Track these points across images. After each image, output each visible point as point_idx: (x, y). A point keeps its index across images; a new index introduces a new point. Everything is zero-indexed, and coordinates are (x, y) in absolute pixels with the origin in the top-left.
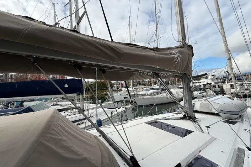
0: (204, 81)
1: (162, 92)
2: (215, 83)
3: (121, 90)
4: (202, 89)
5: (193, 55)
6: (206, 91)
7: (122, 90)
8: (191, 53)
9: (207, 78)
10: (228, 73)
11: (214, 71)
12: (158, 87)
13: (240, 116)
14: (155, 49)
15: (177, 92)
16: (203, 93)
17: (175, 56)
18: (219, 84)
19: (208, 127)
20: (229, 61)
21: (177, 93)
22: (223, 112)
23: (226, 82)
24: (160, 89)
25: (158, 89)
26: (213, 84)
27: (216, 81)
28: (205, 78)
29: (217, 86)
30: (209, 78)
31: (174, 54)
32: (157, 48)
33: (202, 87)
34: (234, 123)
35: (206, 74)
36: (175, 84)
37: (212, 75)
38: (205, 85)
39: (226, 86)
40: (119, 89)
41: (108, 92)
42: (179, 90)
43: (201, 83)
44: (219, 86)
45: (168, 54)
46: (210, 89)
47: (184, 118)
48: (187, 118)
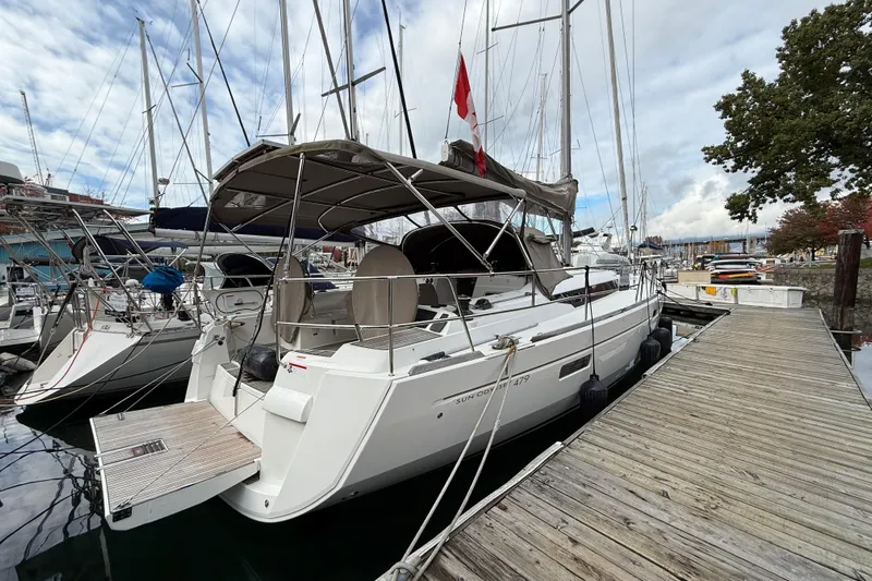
17: (566, 193)
31: (565, 191)
35: (592, 231)
37: (605, 235)
45: (560, 192)
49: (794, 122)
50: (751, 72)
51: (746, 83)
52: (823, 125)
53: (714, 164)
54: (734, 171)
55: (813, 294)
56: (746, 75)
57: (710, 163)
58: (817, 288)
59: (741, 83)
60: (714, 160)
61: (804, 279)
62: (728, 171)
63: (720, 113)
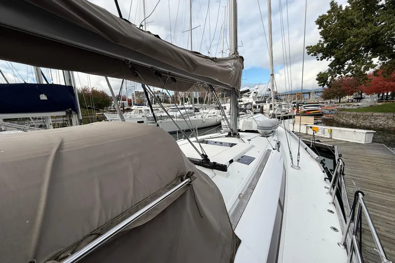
0: (245, 99)
1: (196, 113)
2: (257, 102)
3: (129, 110)
4: (243, 109)
5: (243, 68)
6: (246, 112)
7: (132, 110)
8: (242, 66)
9: (248, 96)
10: (270, 90)
11: (256, 87)
12: (191, 106)
13: (272, 131)
14: (215, 59)
15: (214, 113)
16: (243, 114)
17: (231, 69)
18: (260, 104)
19: (250, 140)
20: (272, 76)
21: (214, 115)
22: (261, 128)
23: (267, 102)
24: (193, 109)
25: (191, 108)
26: (254, 103)
27: (257, 100)
28: (247, 95)
29: (258, 107)
30: (252, 95)
31: (230, 67)
32: (216, 58)
33: (243, 107)
34: (268, 137)
35: (248, 91)
36: (212, 103)
37: (255, 93)
38: (246, 104)
39: (266, 106)
40: (125, 108)
41: (104, 113)
42: (216, 111)
43: (242, 101)
44: (259, 106)
45: (225, 67)
46: (251, 109)
47: (229, 135)
48: (232, 135)
49: (359, 31)
50: (335, 2)
51: (333, 9)
52: (374, 33)
53: (312, 55)
54: (322, 60)
55: (358, 125)
56: (332, 4)
57: (310, 55)
58: (360, 122)
59: (329, 8)
60: (312, 54)
61: (353, 117)
62: (318, 60)
63: (318, 26)
